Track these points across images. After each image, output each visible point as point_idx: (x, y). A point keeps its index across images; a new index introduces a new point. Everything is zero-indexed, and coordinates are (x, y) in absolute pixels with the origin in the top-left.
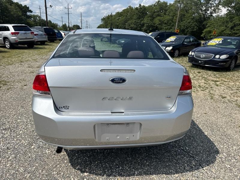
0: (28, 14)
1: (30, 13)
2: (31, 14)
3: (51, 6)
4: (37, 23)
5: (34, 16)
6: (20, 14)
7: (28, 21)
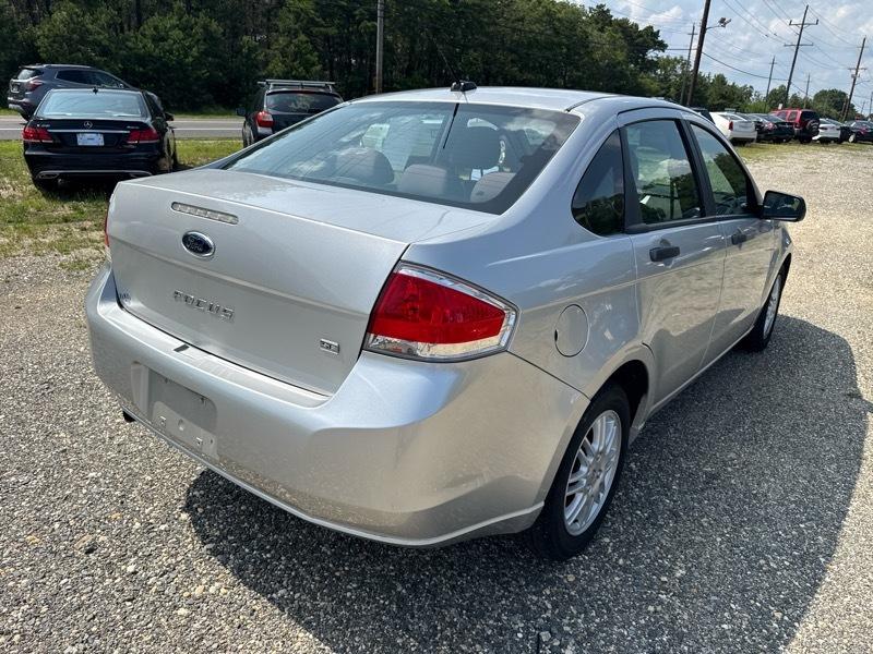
0: (652, 54)
1: (657, 52)
2: (660, 54)
3: (722, 21)
4: (669, 88)
5: (668, 61)
6: (621, 56)
7: (642, 78)
